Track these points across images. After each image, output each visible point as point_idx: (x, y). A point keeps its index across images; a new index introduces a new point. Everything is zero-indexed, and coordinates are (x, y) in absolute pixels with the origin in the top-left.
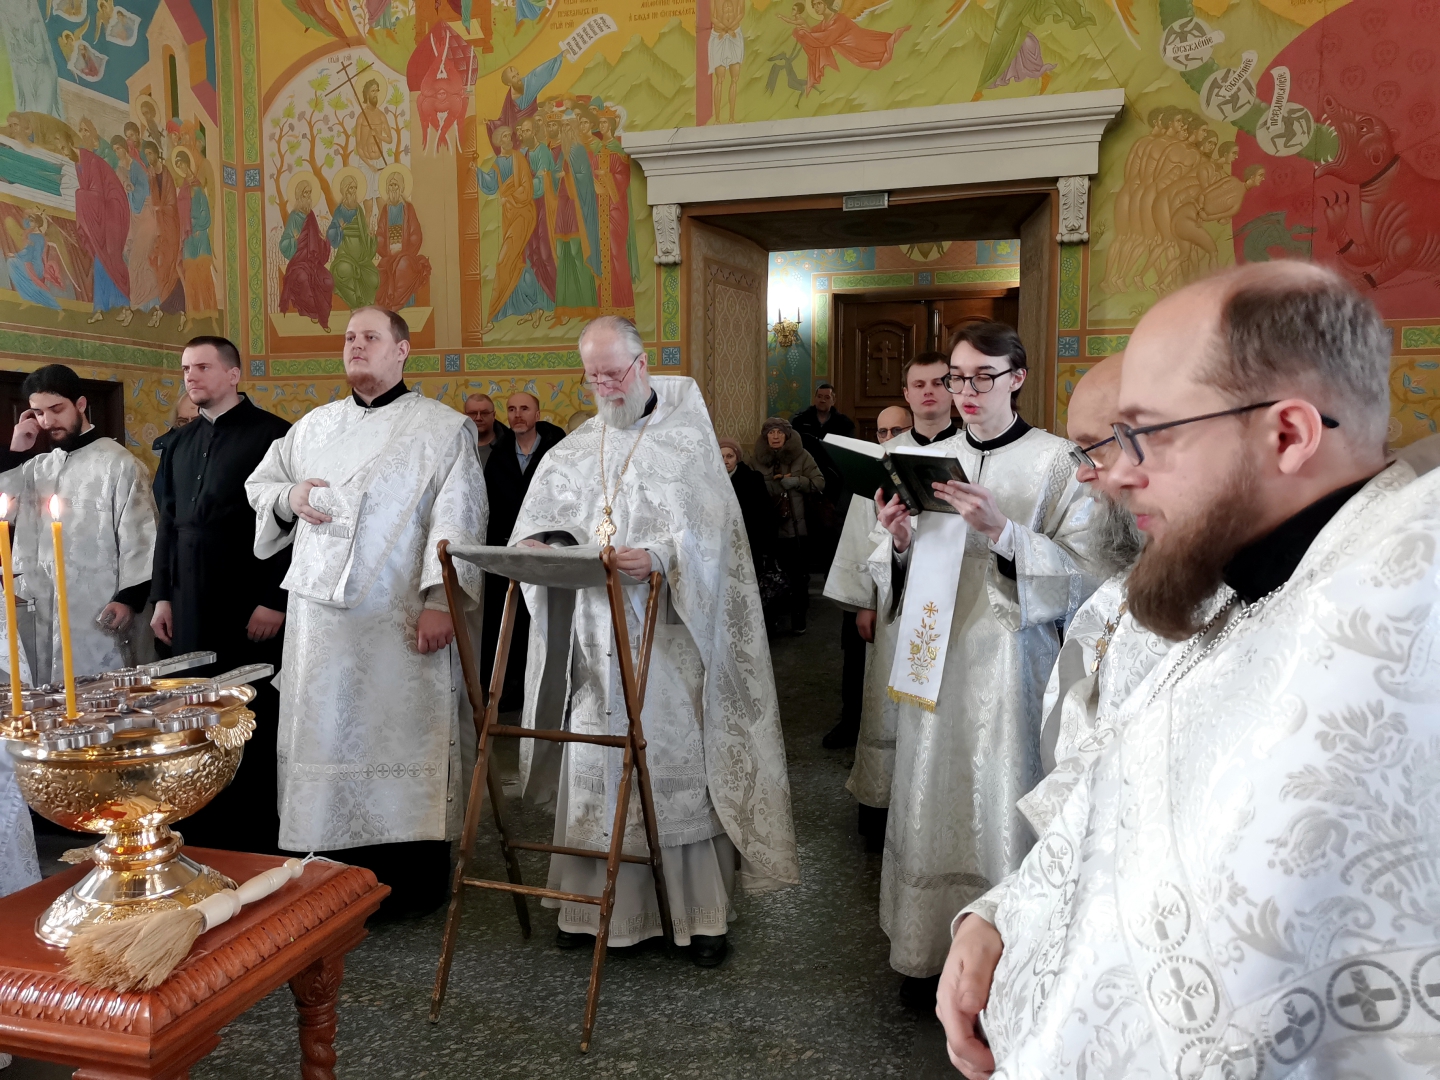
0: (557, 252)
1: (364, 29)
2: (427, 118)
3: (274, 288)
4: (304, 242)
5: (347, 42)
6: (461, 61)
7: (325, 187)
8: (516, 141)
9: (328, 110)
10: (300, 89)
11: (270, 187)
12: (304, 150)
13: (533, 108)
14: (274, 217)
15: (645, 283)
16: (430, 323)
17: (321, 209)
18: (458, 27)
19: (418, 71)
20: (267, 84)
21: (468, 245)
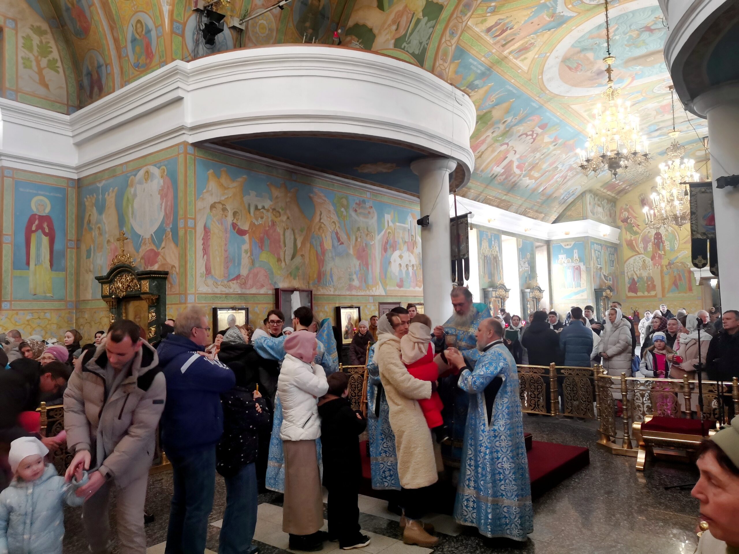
0: (679, 283)
1: (643, 252)
2: (655, 265)
3: (627, 289)
4: (632, 282)
5: (640, 254)
6: (660, 256)
8: (671, 268)
9: (636, 263)
10: (631, 261)
11: (626, 274)
12: (632, 269)
13: (673, 263)
14: (627, 279)
15: (693, 287)
16: (656, 294)
17: (635, 277)
18: (660, 252)
19: (653, 258)
20: (625, 259)
21: (663, 283)
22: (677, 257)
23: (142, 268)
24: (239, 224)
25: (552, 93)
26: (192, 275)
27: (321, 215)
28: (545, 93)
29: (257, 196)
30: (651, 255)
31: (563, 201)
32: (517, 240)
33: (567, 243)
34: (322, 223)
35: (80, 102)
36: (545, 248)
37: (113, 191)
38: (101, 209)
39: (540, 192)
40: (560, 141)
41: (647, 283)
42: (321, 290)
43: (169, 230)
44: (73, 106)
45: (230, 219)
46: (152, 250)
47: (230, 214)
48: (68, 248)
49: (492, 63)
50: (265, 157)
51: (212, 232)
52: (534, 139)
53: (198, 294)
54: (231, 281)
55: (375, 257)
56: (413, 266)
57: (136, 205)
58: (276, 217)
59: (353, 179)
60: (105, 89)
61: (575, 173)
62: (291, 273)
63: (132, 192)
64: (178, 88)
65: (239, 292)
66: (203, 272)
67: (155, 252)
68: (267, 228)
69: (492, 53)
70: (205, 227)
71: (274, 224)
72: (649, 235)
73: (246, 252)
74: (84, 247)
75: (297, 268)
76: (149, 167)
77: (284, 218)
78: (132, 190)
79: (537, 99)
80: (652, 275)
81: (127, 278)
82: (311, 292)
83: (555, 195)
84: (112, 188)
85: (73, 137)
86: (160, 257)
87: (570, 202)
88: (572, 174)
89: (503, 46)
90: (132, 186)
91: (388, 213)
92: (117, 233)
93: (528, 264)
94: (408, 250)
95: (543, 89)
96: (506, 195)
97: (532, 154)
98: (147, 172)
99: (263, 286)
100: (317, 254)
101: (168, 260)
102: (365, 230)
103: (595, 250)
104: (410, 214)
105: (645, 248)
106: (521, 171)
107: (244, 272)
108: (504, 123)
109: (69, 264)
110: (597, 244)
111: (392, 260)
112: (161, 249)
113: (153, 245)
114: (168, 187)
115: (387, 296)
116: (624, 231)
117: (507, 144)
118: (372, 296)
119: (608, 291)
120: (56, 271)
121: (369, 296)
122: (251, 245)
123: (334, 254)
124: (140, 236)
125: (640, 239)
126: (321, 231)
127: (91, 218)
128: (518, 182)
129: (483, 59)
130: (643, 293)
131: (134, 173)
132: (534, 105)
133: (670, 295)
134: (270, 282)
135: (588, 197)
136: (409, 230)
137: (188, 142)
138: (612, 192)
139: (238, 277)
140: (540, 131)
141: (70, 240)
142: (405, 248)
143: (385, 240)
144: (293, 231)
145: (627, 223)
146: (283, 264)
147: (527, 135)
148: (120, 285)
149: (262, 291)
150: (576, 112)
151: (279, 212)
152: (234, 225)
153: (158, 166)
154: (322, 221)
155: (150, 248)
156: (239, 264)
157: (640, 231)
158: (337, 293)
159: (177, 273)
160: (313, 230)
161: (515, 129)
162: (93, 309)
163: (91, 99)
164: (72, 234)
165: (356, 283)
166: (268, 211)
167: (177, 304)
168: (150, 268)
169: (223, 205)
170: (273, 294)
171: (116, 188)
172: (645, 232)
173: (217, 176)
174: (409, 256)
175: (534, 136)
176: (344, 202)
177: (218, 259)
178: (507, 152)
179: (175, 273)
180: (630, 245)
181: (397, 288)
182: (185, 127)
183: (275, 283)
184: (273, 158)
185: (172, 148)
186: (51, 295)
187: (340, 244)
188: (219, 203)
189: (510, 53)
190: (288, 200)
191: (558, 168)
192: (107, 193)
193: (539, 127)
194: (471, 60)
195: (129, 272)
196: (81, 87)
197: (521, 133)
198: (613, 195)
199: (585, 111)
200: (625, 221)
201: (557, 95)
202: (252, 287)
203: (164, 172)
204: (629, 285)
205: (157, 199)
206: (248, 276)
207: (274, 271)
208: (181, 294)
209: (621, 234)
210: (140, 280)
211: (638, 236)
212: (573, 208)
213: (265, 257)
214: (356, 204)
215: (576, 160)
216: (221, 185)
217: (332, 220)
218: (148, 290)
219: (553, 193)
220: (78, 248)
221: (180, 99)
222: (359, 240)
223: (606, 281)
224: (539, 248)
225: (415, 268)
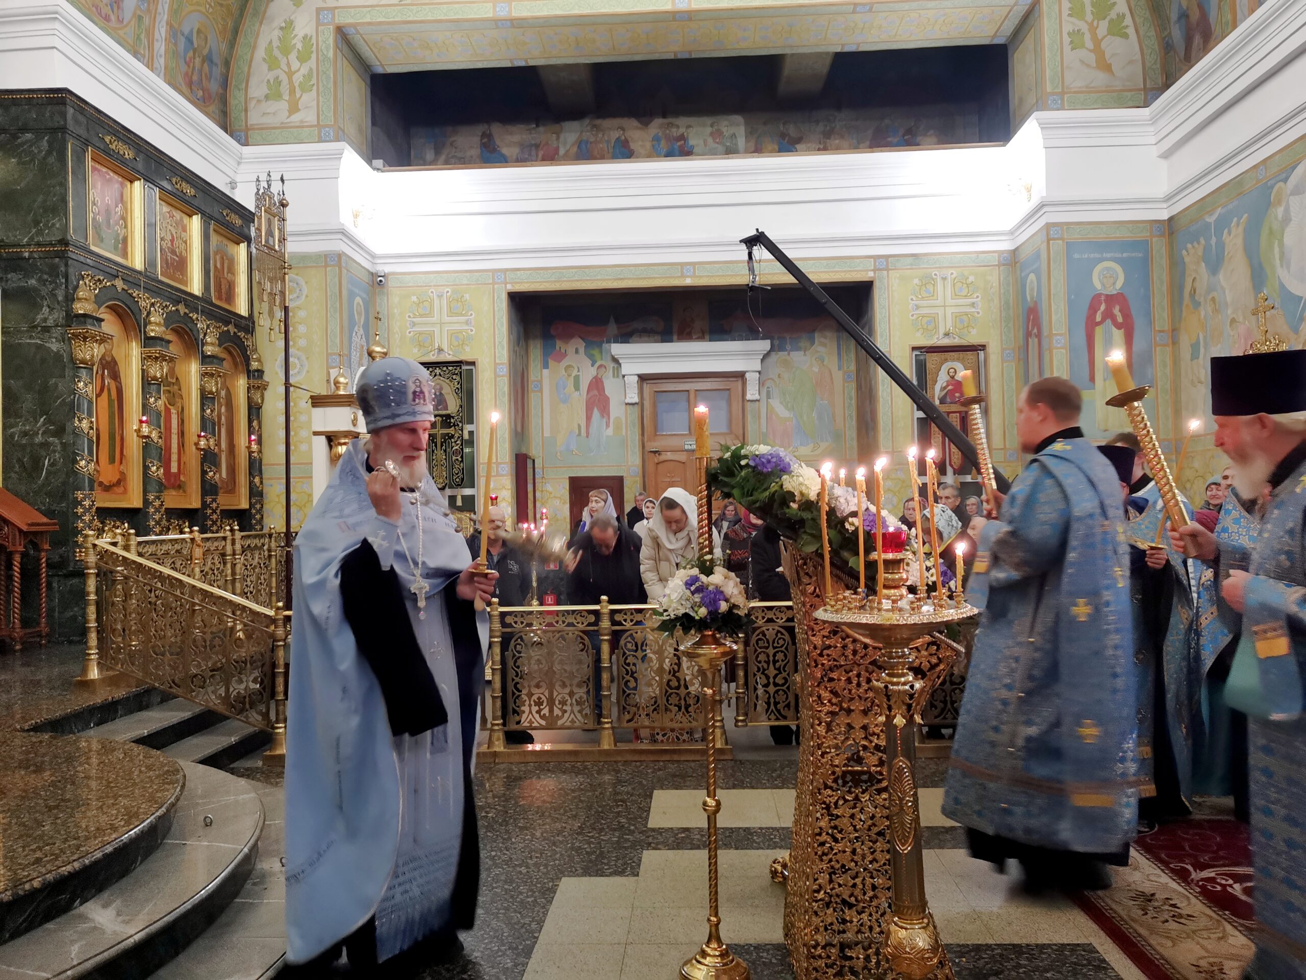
35: (1168, 75)
37: (1238, 224)
38: (1215, 263)
44: (1152, 89)
48: (1156, 345)
57: (1288, 239)
63: (1280, 216)
74: (1185, 342)
78: (1280, 211)
84: (1235, 219)
85: (1156, 144)
90: (1279, 203)
92: (1250, 300)
109: (1159, 374)
124: (1302, 297)
127: (1197, 284)
131: (1284, 176)
141: (1160, 331)
163: (1189, 61)
164: (1163, 320)
171: (1246, 215)
192: (1226, 231)
196: (1167, 47)
220: (1175, 342)
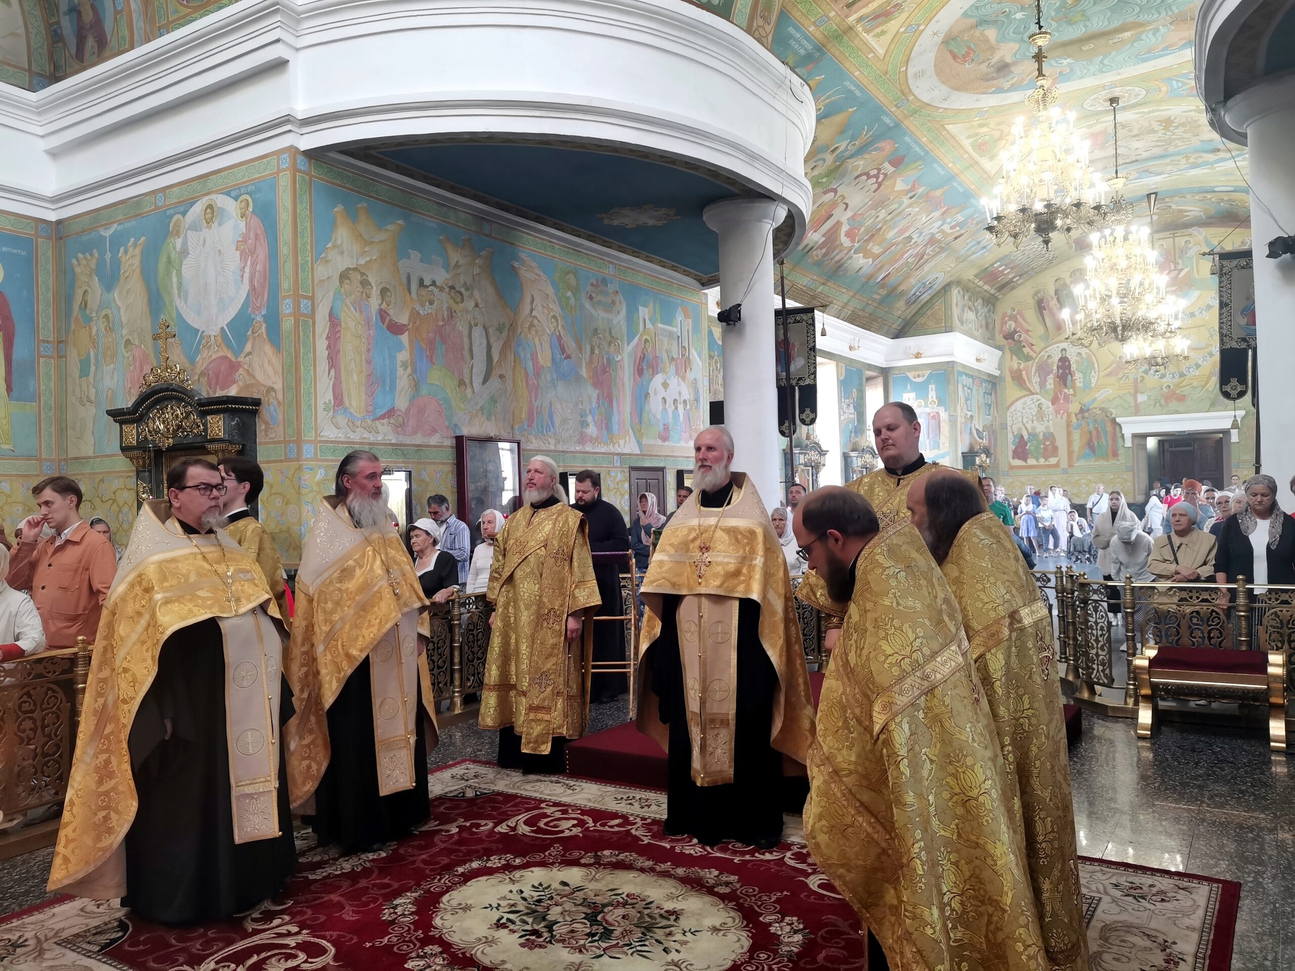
0: (1096, 444)
1: (1038, 391)
2: (1057, 412)
3: (1010, 454)
4: (1020, 442)
5: (1033, 394)
6: (1067, 398)
7: (1026, 428)
8: (1083, 418)
9: (1027, 410)
10: (1019, 405)
11: (1009, 428)
12: (1020, 419)
13: (1088, 410)
14: (1010, 436)
15: (1121, 451)
16: (1059, 461)
17: (1025, 434)
18: (1066, 391)
19: (1054, 401)
20: (1008, 404)
21: (1070, 443)
22: (1094, 400)
23: (205, 392)
24: (391, 312)
25: (919, 100)
26: (310, 406)
27: (532, 302)
28: (908, 100)
29: (421, 261)
30: (1052, 395)
31: (914, 299)
32: (837, 366)
33: (917, 373)
34: (535, 317)
35: (56, 68)
36: (880, 380)
37: (135, 245)
38: (111, 278)
39: (878, 280)
40: (920, 190)
41: (1044, 444)
42: (534, 441)
43: (259, 318)
44: (40, 75)
45: (375, 302)
46: (226, 357)
47: (375, 292)
48: (39, 356)
49: (825, 36)
50: (438, 186)
51: (343, 325)
52: (880, 185)
53: (321, 442)
54: (378, 419)
55: (623, 385)
56: (685, 402)
57: (187, 271)
58: (457, 303)
59: (590, 238)
60: (112, 42)
61: (937, 250)
62: (482, 409)
63: (178, 246)
64: (278, 41)
65: (393, 441)
66: (330, 401)
67: (231, 361)
68: (441, 323)
69: (829, 19)
70: (331, 315)
71: (452, 314)
72: (1050, 361)
73: (404, 365)
74: (73, 355)
75: (493, 400)
76: (213, 196)
77: (470, 305)
78: (179, 242)
79: (893, 109)
80: (1052, 430)
81: (174, 413)
82: (519, 444)
83: (901, 289)
84: (132, 239)
85: (42, 137)
86: (241, 371)
87: (925, 300)
88: (933, 250)
89: (849, 6)
90: (178, 234)
91: (645, 306)
92: (146, 324)
93: (854, 407)
94: (677, 373)
95: (905, 92)
96: (823, 284)
97: (873, 212)
98: (210, 207)
99: (434, 431)
100: (527, 375)
101: (260, 377)
102: (607, 334)
103: (964, 386)
104: (680, 309)
105: (1042, 384)
106: (853, 241)
107: (402, 403)
108: (833, 151)
109: (42, 388)
110: (966, 375)
111: (651, 391)
112: (243, 355)
113: (225, 350)
114: (256, 235)
115: (644, 455)
116: (1008, 353)
117: (835, 191)
118: (618, 454)
119: (983, 456)
120: (18, 400)
121: (614, 454)
122: (411, 354)
123: (555, 377)
124: (198, 330)
125: (1034, 368)
126: (533, 332)
127: (89, 298)
128: (845, 262)
129: (812, 28)
130: (1037, 460)
131: (182, 209)
132: (887, 120)
133: (1082, 463)
134: (447, 424)
135: (955, 294)
136: (678, 337)
137: (297, 149)
138: (992, 287)
139: (390, 413)
140: (890, 169)
141: (44, 341)
142: (672, 369)
143: (639, 354)
144: (485, 328)
145: (1013, 339)
146: (469, 390)
147: (869, 177)
148: (162, 427)
149: (434, 440)
150: (953, 137)
151: (460, 293)
152: (383, 314)
153: (233, 194)
154: (534, 313)
155: (221, 354)
156: (393, 387)
157: (1034, 355)
158: (560, 447)
159: (279, 403)
160: (520, 330)
161: (851, 164)
162: (97, 473)
163: (82, 62)
164: (47, 328)
165: (592, 430)
166: (441, 289)
167: (281, 461)
168: (219, 393)
169: (363, 274)
170: (452, 447)
171: (143, 238)
172: (1043, 356)
173: (352, 216)
174: (679, 385)
175: (880, 180)
176: (572, 279)
177: (355, 378)
178: (833, 204)
179: (275, 403)
180: (1018, 378)
181: (659, 442)
182: (291, 119)
183: (456, 425)
184: (452, 189)
185: (265, 160)
186: (10, 447)
187: (565, 358)
188: (355, 269)
189: (860, 20)
190: (477, 271)
191: (912, 238)
192: (122, 249)
193: (890, 163)
194: (791, 30)
195: (182, 400)
196: (55, 37)
197: (859, 173)
198: (993, 291)
199: (969, 137)
200: (1009, 336)
201: (928, 104)
202: (414, 432)
203: (248, 206)
204: (1014, 447)
205: (233, 259)
206: (408, 410)
207: (453, 403)
208: (286, 442)
209: (1002, 359)
210: (203, 414)
211: (1031, 362)
212: (929, 313)
213: (436, 377)
214: (592, 285)
215: (942, 225)
216: (358, 236)
217: (552, 314)
218: (221, 434)
219: (899, 285)
220: (61, 356)
221: (279, 65)
222: (597, 352)
223: (980, 441)
224: (870, 382)
225: (688, 407)
